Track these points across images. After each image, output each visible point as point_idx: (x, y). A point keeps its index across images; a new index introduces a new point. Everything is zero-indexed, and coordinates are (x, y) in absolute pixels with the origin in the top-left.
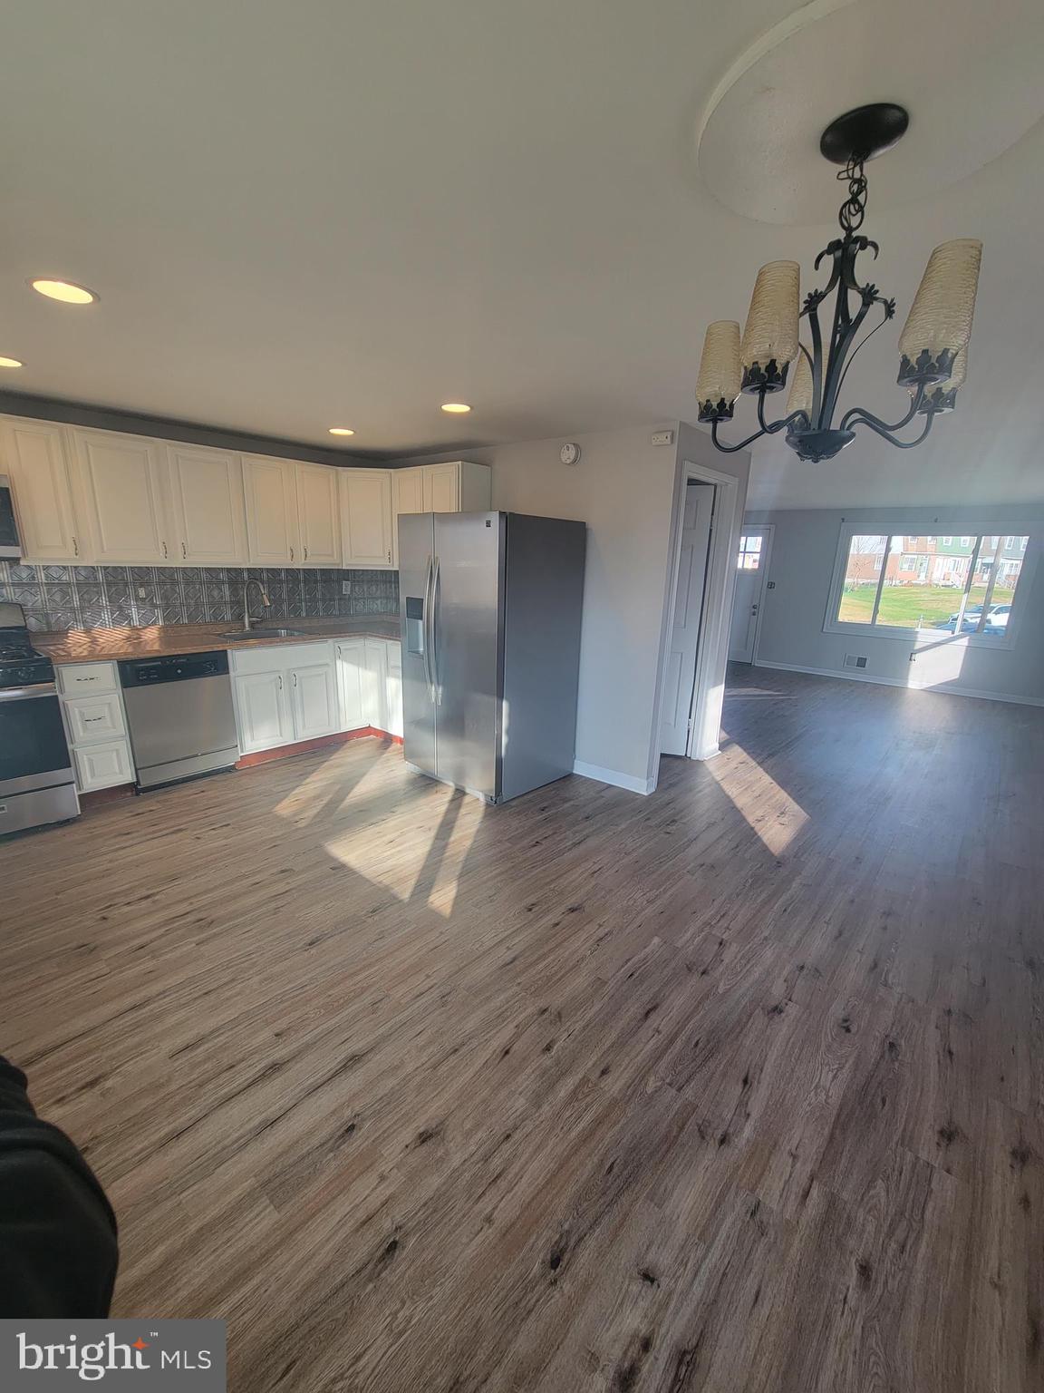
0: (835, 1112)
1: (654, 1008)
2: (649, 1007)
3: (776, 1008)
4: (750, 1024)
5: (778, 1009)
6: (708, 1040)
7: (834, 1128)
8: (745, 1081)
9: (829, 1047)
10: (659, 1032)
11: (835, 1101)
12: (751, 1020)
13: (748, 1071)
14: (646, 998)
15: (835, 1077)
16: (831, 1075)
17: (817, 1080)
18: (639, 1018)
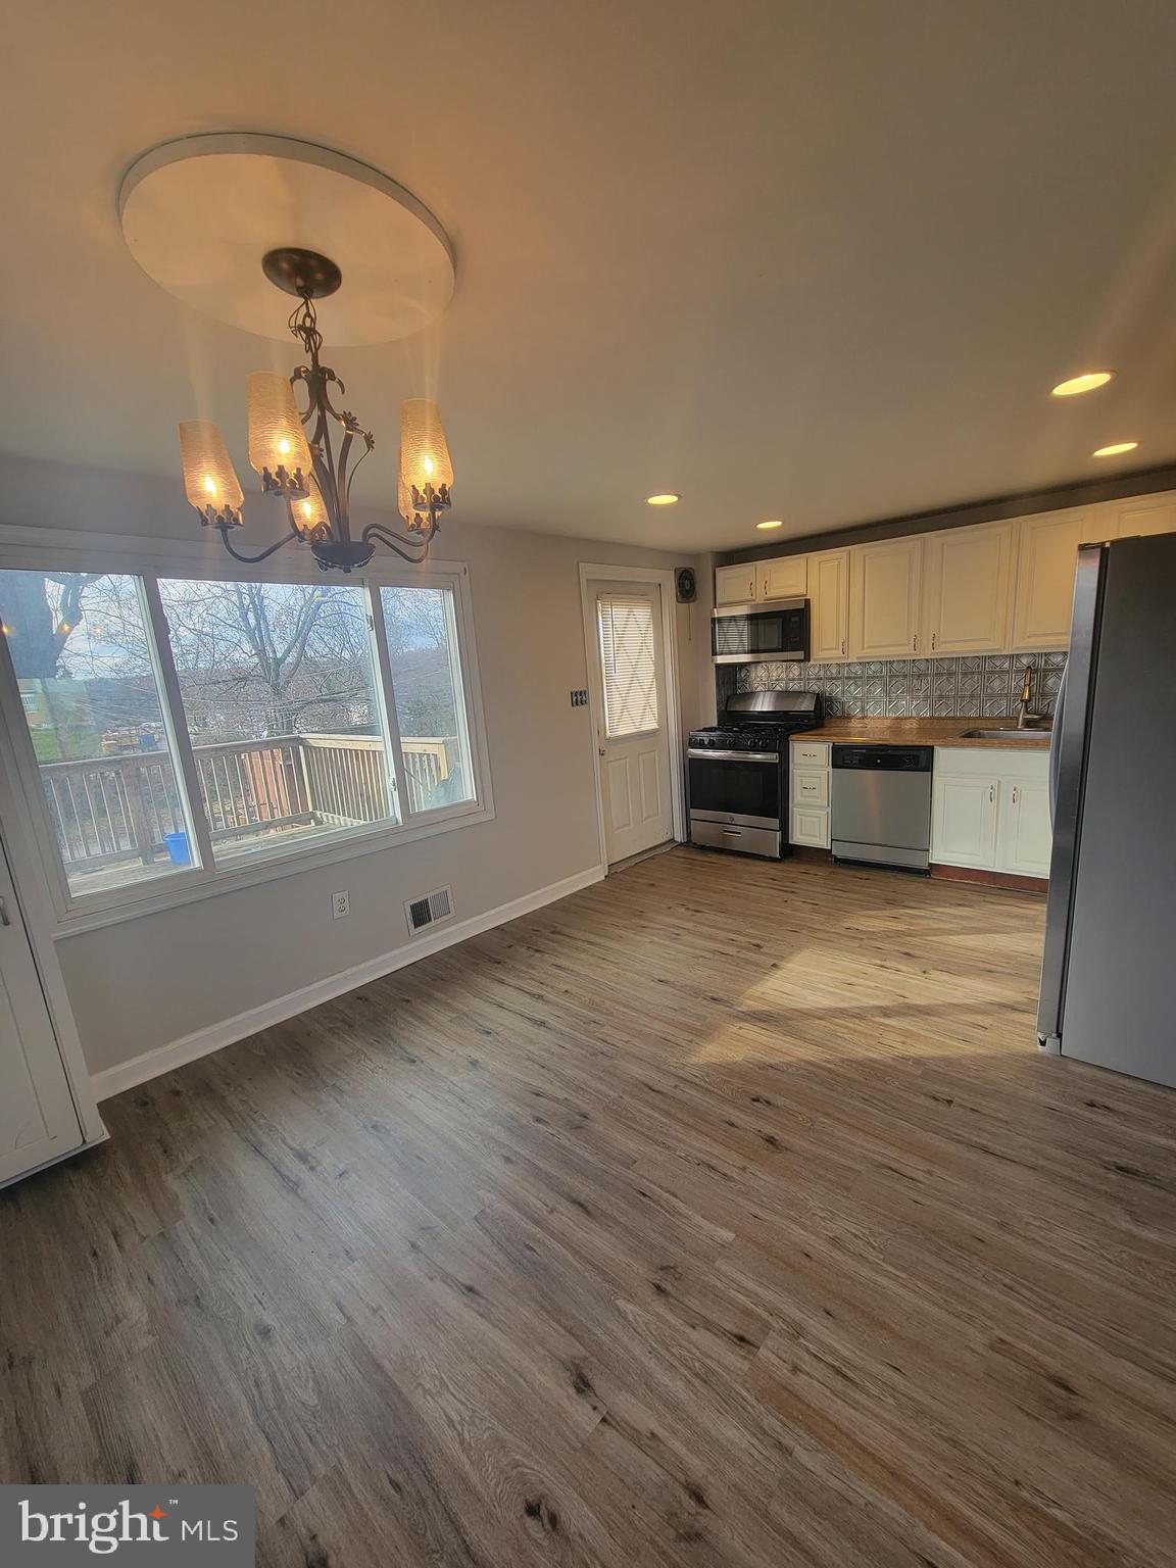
0: (404, 1391)
1: (588, 1213)
2: (590, 1207)
3: (587, 1385)
4: (556, 1326)
5: (582, 1385)
6: (535, 1263)
7: (387, 1377)
8: (470, 1289)
9: (501, 1444)
10: (552, 1211)
11: (418, 1399)
12: (563, 1332)
13: (483, 1298)
14: (604, 1205)
15: (451, 1422)
16: (455, 1417)
17: (452, 1390)
18: (573, 1195)
